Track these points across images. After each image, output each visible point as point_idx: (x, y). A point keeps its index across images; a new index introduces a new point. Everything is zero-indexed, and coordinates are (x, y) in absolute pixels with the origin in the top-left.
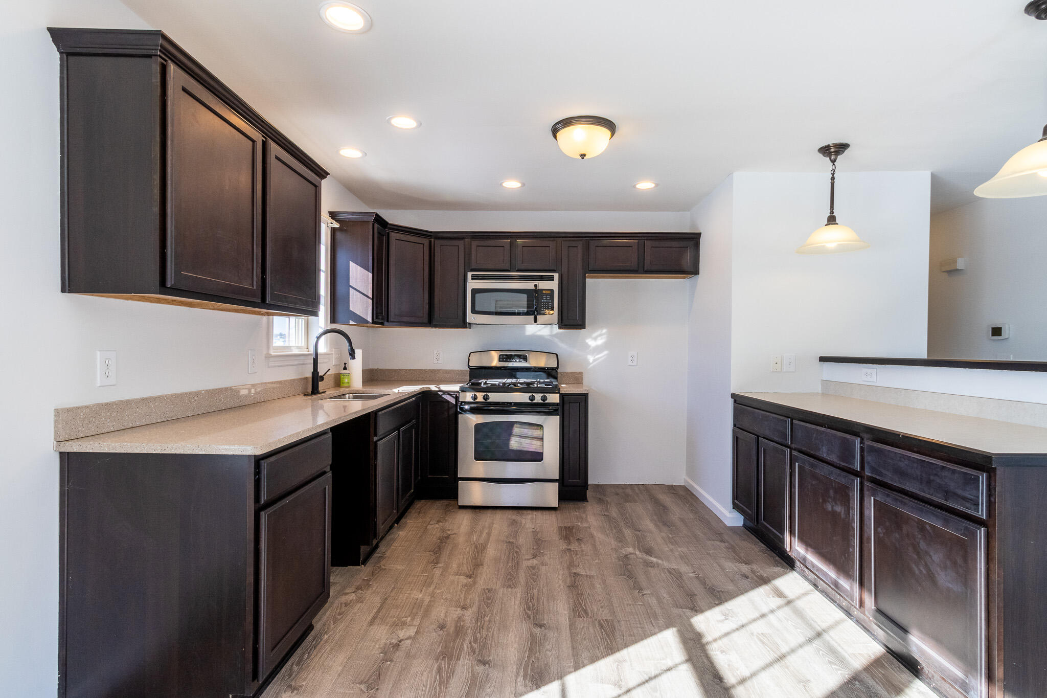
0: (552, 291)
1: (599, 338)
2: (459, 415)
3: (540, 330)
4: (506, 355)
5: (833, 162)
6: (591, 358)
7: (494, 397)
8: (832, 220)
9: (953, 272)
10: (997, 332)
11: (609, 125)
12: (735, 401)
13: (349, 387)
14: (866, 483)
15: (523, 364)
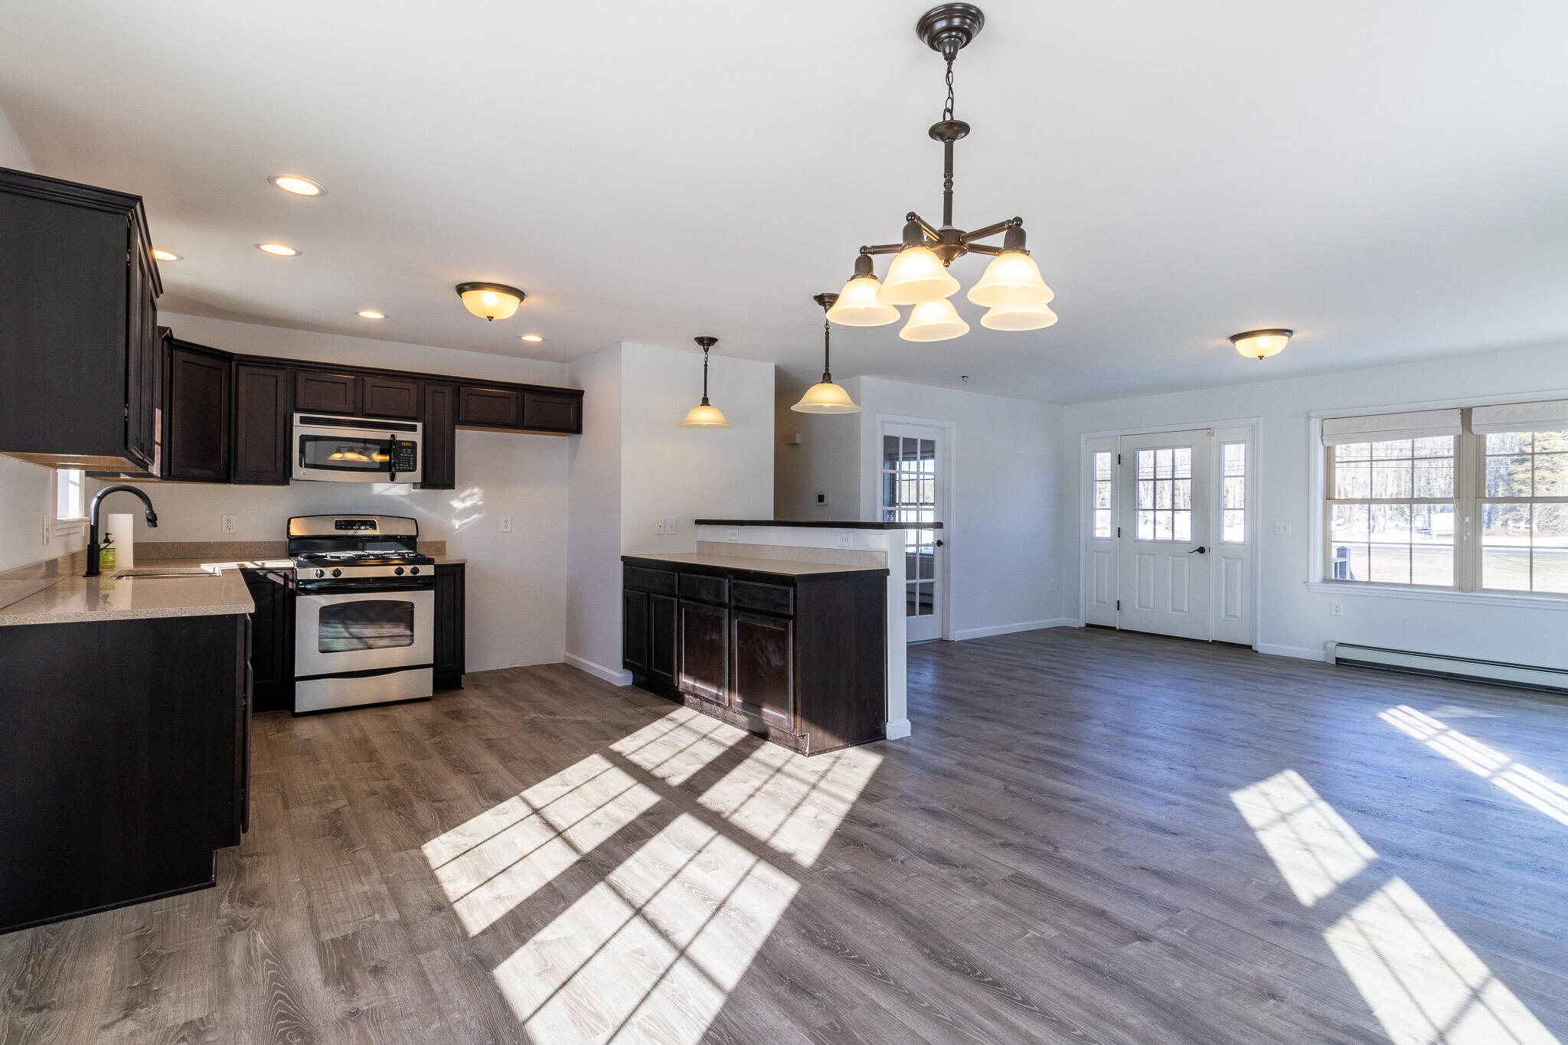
0: (414, 444)
1: (468, 499)
2: (297, 597)
3: (387, 490)
4: (345, 521)
5: (706, 351)
6: (457, 524)
7: (347, 573)
8: (705, 402)
9: (794, 445)
10: (821, 498)
11: (520, 294)
12: (625, 564)
13: (112, 567)
14: (732, 611)
15: (370, 532)
